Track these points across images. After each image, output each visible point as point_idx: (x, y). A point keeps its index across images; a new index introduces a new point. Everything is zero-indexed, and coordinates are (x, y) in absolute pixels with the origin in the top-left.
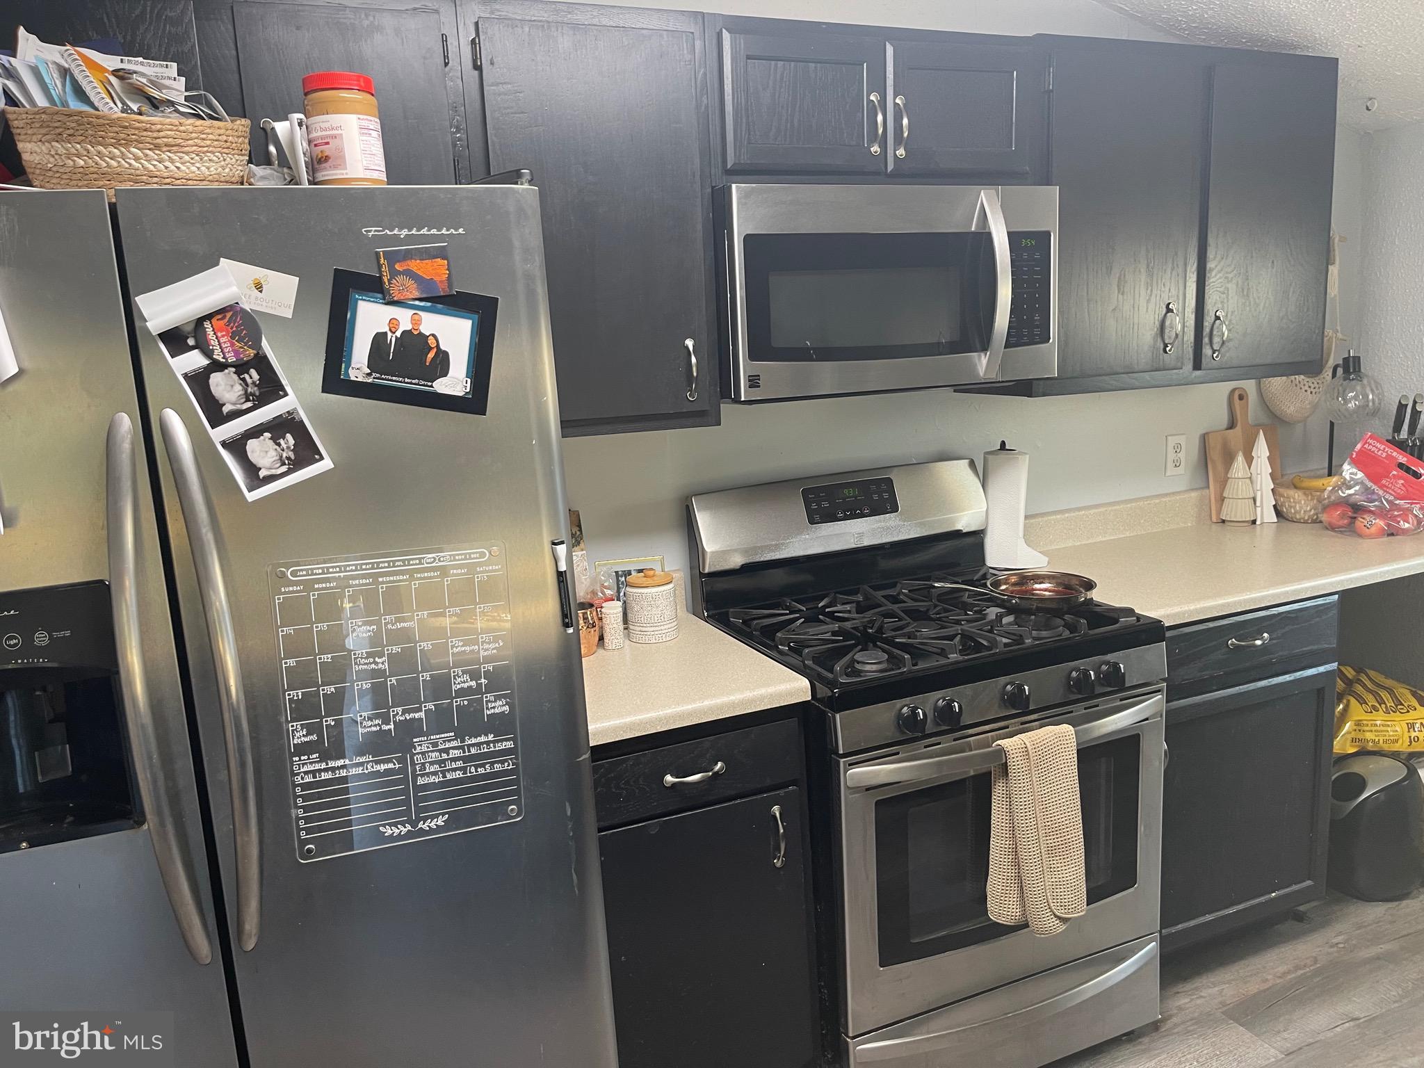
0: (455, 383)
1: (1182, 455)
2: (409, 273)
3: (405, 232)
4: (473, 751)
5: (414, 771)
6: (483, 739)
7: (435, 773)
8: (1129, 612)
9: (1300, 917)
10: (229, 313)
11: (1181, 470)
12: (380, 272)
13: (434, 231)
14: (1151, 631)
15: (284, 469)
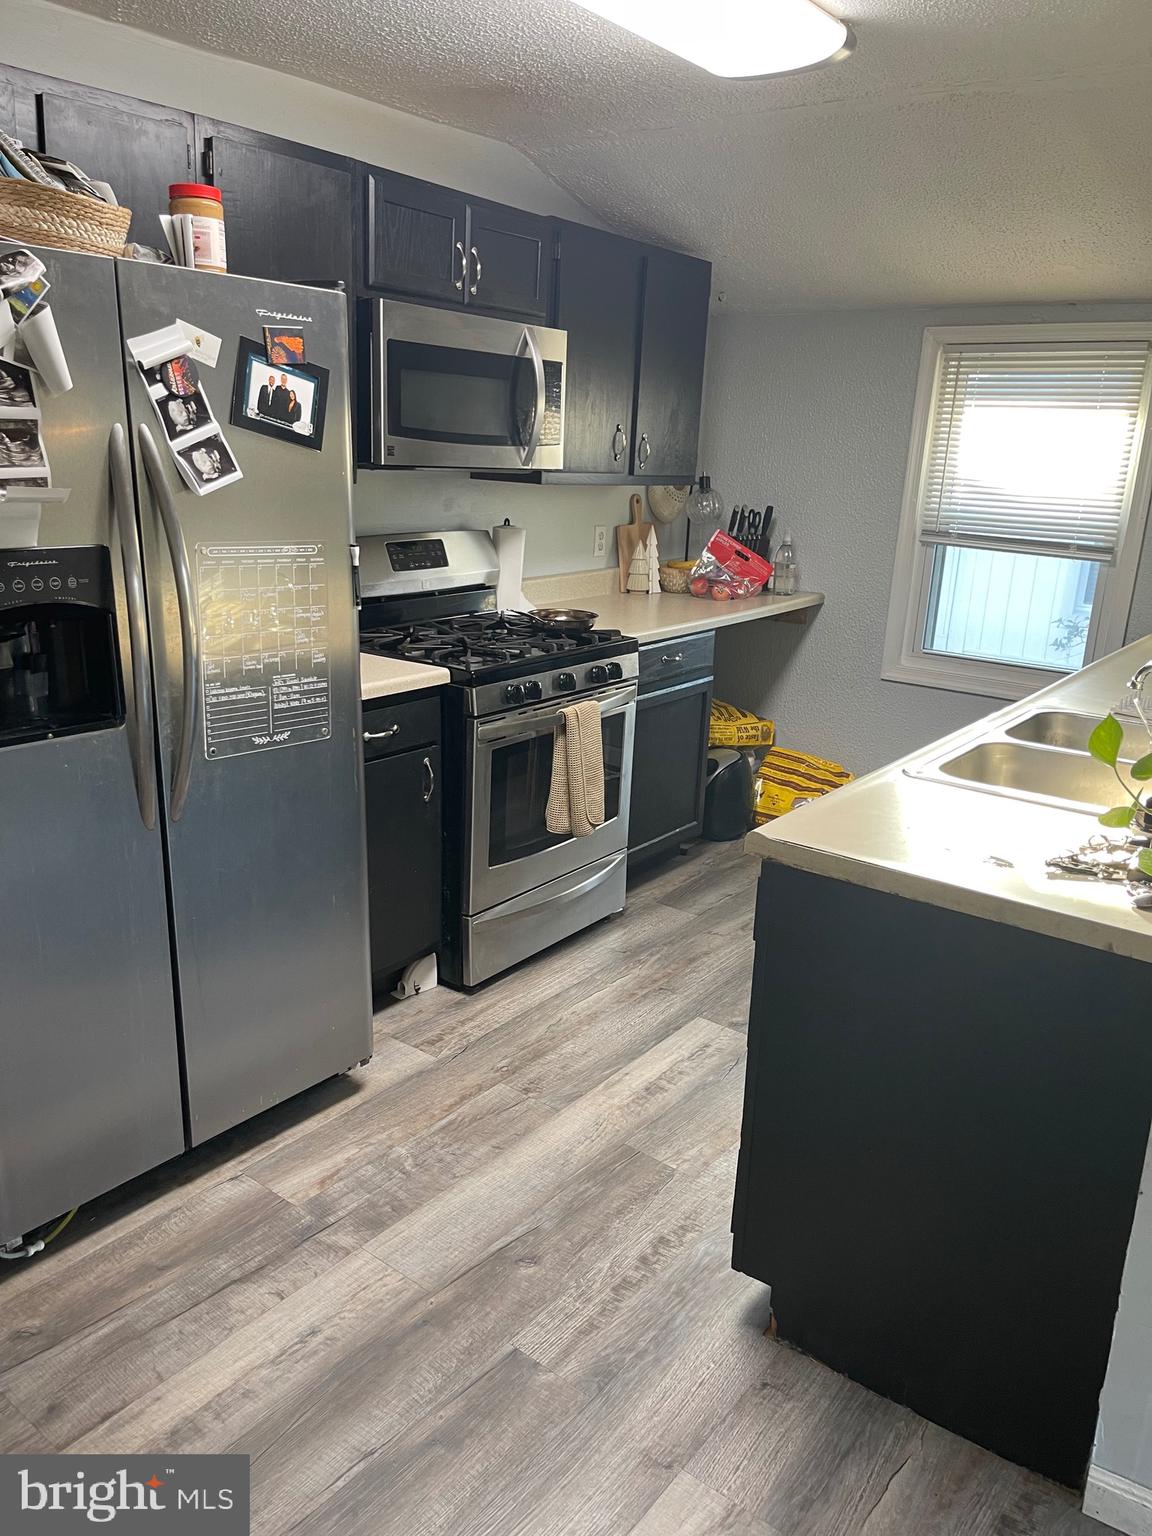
0: (303, 426)
1: (603, 541)
2: (281, 345)
3: (279, 316)
4: (306, 687)
5: (273, 699)
6: (310, 680)
7: (283, 702)
8: (617, 632)
9: (684, 852)
10: (182, 360)
11: (602, 553)
12: (265, 342)
13: (295, 318)
14: (631, 646)
15: (216, 475)
